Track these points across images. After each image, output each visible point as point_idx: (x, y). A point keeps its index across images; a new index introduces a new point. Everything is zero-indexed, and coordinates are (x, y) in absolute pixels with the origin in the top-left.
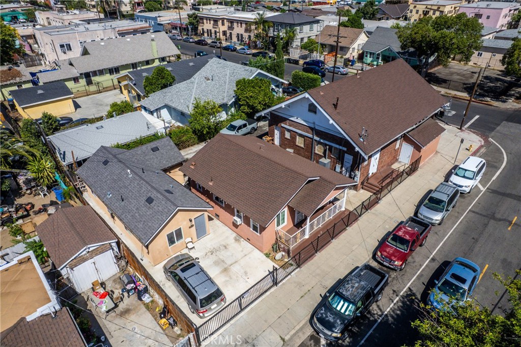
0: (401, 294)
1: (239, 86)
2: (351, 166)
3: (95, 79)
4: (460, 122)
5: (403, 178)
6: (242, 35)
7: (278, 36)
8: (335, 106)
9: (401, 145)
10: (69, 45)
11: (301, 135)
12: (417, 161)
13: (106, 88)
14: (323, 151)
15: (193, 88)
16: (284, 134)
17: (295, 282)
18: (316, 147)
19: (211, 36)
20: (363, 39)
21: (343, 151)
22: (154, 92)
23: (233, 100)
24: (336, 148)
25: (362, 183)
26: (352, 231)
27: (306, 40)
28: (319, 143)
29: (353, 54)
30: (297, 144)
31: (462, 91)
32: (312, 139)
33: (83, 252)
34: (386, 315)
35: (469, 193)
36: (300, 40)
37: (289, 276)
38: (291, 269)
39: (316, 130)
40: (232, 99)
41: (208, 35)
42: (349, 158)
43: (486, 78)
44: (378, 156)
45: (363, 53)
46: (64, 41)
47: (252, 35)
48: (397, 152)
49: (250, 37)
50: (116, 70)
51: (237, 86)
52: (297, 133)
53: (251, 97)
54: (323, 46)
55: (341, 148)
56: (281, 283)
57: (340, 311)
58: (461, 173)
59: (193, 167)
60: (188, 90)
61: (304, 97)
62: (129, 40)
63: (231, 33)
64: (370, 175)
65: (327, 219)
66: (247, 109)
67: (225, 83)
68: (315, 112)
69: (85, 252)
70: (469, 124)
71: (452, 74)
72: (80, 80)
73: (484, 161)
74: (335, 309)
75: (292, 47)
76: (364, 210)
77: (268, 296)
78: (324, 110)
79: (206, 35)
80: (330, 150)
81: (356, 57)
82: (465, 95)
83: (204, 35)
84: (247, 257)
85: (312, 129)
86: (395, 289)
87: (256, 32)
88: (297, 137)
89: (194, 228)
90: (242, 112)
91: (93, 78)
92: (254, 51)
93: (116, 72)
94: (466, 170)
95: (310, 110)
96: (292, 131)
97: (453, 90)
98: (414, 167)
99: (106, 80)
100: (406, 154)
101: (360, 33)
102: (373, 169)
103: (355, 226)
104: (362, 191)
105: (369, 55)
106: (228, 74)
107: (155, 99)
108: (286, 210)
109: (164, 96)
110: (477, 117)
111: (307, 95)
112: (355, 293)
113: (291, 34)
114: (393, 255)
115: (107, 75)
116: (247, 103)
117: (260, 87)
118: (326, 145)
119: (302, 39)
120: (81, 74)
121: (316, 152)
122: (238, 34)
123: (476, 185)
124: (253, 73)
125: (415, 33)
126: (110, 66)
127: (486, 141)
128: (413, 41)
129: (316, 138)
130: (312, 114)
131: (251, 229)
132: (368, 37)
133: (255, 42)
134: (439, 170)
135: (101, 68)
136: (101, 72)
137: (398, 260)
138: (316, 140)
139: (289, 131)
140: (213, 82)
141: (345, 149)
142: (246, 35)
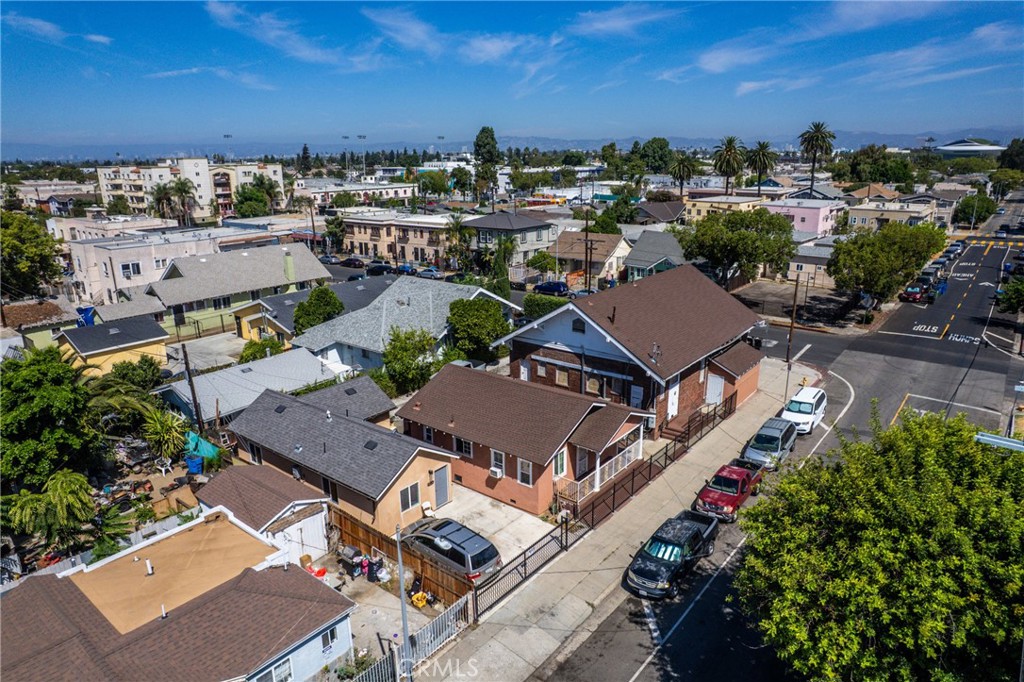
0: (739, 545)
1: (455, 311)
2: (642, 402)
3: (189, 316)
4: (786, 353)
5: (716, 422)
6: (422, 250)
7: (487, 249)
8: (612, 320)
9: (706, 378)
10: (138, 265)
11: (562, 369)
12: (732, 396)
13: (207, 330)
14: (597, 387)
15: (381, 316)
16: (536, 371)
17: (591, 545)
18: (588, 383)
19: (367, 253)
20: (623, 250)
21: (629, 381)
22: (312, 326)
23: (445, 332)
24: (617, 379)
25: (660, 428)
26: (656, 486)
27: (531, 256)
28: (591, 375)
29: (612, 272)
30: (557, 382)
31: (782, 316)
32: (580, 371)
33: (286, 512)
34: (723, 569)
35: (809, 433)
36: (522, 255)
37: (582, 540)
38: (582, 531)
39: (586, 356)
40: (443, 330)
41: (361, 253)
42: (637, 392)
43: (814, 298)
44: (676, 389)
45: (626, 270)
46: (130, 258)
47: (441, 249)
48: (703, 386)
49: (437, 252)
50: (226, 301)
51: (451, 310)
52: (555, 365)
53: (475, 325)
54: (562, 261)
55: (624, 377)
56: (572, 548)
57: (662, 559)
58: (795, 407)
59: (417, 409)
60: (373, 319)
61: (568, 310)
62: (245, 254)
63: (403, 248)
64: (670, 418)
65: (620, 469)
66: (468, 345)
67: (429, 309)
68: (583, 331)
69: (288, 513)
70: (799, 355)
71: (765, 295)
72: (165, 318)
73: (823, 391)
74: (656, 557)
75: (511, 266)
76: (668, 462)
77: (557, 562)
78: (598, 324)
79: (357, 251)
80: (609, 384)
81: (615, 276)
82: (787, 321)
83: (353, 252)
84: (515, 523)
85: (579, 356)
86: (729, 542)
87: (448, 244)
88: (557, 372)
89: (433, 487)
90: (461, 349)
91: (186, 315)
92: (447, 274)
93: (225, 304)
94: (800, 403)
95: (575, 329)
96: (548, 363)
97: (769, 315)
98: (729, 406)
99: (208, 317)
100: (715, 390)
101: (619, 241)
102: (673, 410)
103: (660, 479)
104: (661, 440)
105: (636, 273)
106: (431, 297)
107: (318, 334)
108: (565, 449)
109: (332, 331)
110: (808, 346)
111: (571, 307)
112: (679, 534)
113: (508, 244)
114: (718, 499)
115: (210, 309)
116: (469, 334)
117: (487, 311)
118: (602, 377)
119: (526, 253)
120: (169, 307)
121: (588, 390)
122: (416, 249)
123: (818, 425)
124: (472, 294)
125: (703, 235)
126: (217, 294)
127: (825, 374)
128: (701, 246)
129: (586, 368)
130: (579, 335)
131: (519, 482)
132: (631, 247)
133: (447, 260)
134: (765, 411)
135: (202, 298)
136: (201, 305)
137: (727, 505)
138: (586, 372)
139: (543, 364)
140: (410, 308)
141: (631, 378)
142: (430, 251)
